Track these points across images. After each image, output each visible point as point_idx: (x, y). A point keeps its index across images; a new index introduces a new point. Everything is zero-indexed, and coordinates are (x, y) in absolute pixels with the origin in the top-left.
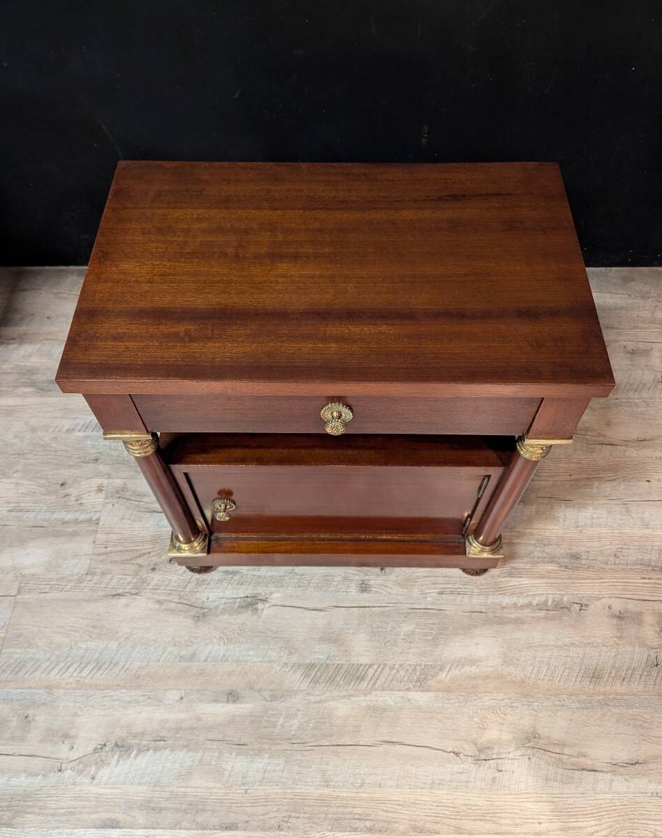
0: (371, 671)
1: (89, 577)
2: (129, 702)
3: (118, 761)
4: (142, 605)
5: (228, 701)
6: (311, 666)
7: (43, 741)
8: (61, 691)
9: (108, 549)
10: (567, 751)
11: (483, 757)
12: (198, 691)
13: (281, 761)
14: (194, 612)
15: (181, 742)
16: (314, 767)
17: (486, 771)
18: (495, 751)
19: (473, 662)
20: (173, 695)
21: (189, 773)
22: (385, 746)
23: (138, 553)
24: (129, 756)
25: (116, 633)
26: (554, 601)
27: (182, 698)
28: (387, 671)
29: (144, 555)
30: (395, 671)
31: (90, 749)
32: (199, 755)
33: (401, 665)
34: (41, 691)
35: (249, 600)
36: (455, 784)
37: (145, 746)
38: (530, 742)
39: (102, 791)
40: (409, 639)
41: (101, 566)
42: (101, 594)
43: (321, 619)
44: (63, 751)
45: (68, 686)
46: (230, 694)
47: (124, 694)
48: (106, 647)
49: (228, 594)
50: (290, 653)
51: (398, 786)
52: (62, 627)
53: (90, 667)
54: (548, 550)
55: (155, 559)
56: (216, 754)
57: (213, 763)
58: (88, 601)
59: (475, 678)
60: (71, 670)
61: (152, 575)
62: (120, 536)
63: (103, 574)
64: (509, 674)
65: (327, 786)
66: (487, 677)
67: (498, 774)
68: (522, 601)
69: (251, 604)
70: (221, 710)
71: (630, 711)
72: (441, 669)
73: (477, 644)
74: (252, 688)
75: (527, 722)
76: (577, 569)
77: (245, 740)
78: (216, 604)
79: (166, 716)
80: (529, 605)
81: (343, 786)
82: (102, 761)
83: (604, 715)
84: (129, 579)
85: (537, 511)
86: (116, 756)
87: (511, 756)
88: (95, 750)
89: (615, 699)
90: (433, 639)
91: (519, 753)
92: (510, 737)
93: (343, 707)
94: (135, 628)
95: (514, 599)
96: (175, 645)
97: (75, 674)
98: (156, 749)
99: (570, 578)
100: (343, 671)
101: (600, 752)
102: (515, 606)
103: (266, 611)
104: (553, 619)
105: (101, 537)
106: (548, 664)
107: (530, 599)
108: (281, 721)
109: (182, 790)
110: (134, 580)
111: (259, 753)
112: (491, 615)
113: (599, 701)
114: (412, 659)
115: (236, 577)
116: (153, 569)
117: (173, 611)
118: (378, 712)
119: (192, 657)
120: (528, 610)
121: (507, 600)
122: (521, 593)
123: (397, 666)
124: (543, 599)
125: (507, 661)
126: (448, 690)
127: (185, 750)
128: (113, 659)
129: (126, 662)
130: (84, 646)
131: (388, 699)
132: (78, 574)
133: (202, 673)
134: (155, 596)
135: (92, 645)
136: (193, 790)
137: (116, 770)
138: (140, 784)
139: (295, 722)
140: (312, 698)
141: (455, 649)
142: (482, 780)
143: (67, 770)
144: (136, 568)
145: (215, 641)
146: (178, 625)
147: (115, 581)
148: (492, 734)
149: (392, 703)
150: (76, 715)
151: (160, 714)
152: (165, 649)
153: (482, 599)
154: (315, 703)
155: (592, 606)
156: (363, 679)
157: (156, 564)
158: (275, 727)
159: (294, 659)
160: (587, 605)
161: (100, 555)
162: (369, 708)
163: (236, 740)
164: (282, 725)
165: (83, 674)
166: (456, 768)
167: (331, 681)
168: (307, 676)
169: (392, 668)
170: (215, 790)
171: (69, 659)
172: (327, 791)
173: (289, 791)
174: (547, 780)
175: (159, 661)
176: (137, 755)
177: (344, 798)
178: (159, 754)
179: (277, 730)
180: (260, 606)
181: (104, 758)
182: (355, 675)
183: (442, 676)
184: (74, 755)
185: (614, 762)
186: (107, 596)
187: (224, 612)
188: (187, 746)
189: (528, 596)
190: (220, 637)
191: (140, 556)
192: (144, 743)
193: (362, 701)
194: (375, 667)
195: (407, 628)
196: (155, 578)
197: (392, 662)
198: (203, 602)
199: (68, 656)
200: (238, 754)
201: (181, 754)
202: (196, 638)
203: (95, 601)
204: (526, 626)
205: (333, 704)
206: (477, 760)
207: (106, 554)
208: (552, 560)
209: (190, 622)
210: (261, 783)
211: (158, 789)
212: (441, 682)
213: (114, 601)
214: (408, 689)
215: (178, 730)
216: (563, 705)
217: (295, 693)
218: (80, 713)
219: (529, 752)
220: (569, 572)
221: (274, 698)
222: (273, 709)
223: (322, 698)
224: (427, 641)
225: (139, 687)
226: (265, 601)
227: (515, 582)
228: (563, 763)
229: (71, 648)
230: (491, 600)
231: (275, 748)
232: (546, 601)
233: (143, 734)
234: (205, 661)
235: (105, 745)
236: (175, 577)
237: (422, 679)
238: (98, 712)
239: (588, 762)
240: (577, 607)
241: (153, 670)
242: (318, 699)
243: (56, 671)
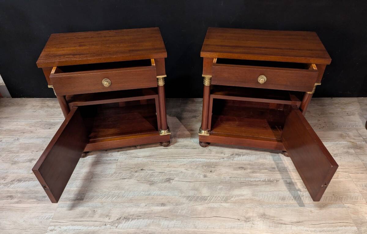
0: (209, 198)
1: (115, 174)
2: (128, 206)
3: (125, 222)
4: (132, 181)
5: (161, 206)
6: (189, 197)
7: (100, 217)
8: (106, 204)
9: (121, 167)
10: (275, 219)
11: (247, 220)
12: (151, 203)
13: (180, 222)
14: (150, 183)
15: (146, 217)
16: (191, 223)
17: (249, 224)
18: (252, 219)
19: (243, 195)
20: (143, 205)
21: (149, 225)
22: (215, 218)
23: (131, 168)
24: (129, 220)
25: (124, 188)
26: (268, 179)
27: (146, 205)
28: (214, 198)
29: (133, 168)
30: (216, 198)
31: (116, 219)
32: (152, 220)
33: (219, 196)
34: (99, 204)
35: (168, 179)
36: (238, 228)
37: (134, 218)
38: (263, 216)
39: (120, 230)
40: (221, 189)
41: (119, 171)
42: (119, 178)
43: (192, 185)
44: (106, 220)
45: (108, 202)
46: (162, 204)
47: (127, 204)
48: (121, 192)
49: (161, 178)
50: (182, 193)
51: (219, 228)
52: (106, 187)
53: (115, 197)
54: (265, 166)
55: (136, 169)
56: (158, 220)
57: (157, 222)
58: (115, 180)
59: (243, 200)
60: (109, 198)
61: (136, 173)
62: (125, 164)
63: (120, 173)
64: (255, 199)
65: (196, 228)
66: (247, 199)
67: (253, 225)
68: (257, 180)
69: (168, 181)
70: (160, 208)
71: (296, 208)
72: (232, 197)
73: (243, 191)
74: (169, 202)
75: (262, 211)
76: (274, 171)
77: (167, 216)
78: (157, 181)
79: (141, 210)
80: (260, 181)
81: (201, 228)
82: (120, 222)
83: (287, 209)
84: (128, 174)
85: (260, 157)
86: (124, 221)
87: (257, 220)
88: (117, 219)
89: (290, 205)
90: (229, 189)
91: (259, 219)
92: (256, 215)
93: (200, 207)
94: (130, 187)
95: (254, 179)
96: (143, 191)
97: (111, 199)
98: (138, 219)
99: (272, 174)
100: (199, 198)
101: (287, 219)
102: (255, 181)
103: (173, 182)
104: (268, 184)
105: (119, 164)
106: (267, 196)
107: (260, 179)
108: (180, 211)
109: (147, 230)
110: (130, 175)
111: (173, 219)
112: (248, 183)
113: (285, 206)
114: (222, 194)
115: (163, 174)
116: (136, 172)
117: (142, 182)
118: (212, 209)
119: (149, 195)
120: (260, 182)
121: (252, 180)
122: (257, 178)
123: (217, 197)
124: (264, 179)
125: (253, 195)
126: (235, 203)
127: (147, 219)
128: (123, 195)
129: (127, 196)
130: (113, 192)
131: (215, 205)
132: (111, 173)
133: (153, 198)
134: (137, 179)
135: (116, 192)
136: (151, 230)
137: (124, 225)
138: (133, 228)
139: (184, 211)
140: (190, 205)
141: (237, 192)
142: (248, 227)
143: (108, 225)
144: (130, 172)
145: (157, 190)
146: (144, 187)
147: (123, 175)
148: (250, 214)
149: (216, 206)
150: (111, 210)
151: (139, 210)
152: (140, 192)
153: (244, 179)
154: (191, 206)
155: (280, 181)
156: (206, 200)
157: (137, 171)
158: (177, 213)
159: (183, 195)
160: (279, 181)
161: (119, 168)
162: (209, 207)
163: (164, 216)
164: (180, 212)
165: (113, 199)
166: (239, 223)
167: (196, 200)
168: (187, 199)
169: (216, 197)
170: (158, 230)
171: (108, 195)
172: (196, 230)
173: (183, 230)
174: (270, 227)
175: (138, 196)
176: (131, 221)
177: (202, 231)
178: (139, 220)
179: (178, 214)
180: (171, 181)
181: (120, 221)
182: (204, 199)
183: (232, 199)
184: (110, 221)
185: (292, 222)
186: (121, 179)
187: (159, 182)
188: (148, 218)
189: (259, 178)
190: (159, 189)
191: (131, 169)
192: (134, 217)
193: (206, 205)
194: (210, 197)
195: (220, 187)
196: (137, 174)
197: (216, 196)
198: (153, 180)
199: (108, 194)
200: (165, 220)
201: (146, 220)
202: (151, 189)
203: (117, 180)
204: (259, 186)
205: (197, 206)
206: (245, 221)
207: (121, 168)
208: (266, 169)
209: (148, 185)
210: (173, 227)
211: (138, 229)
212: (232, 201)
213: (123, 180)
214: (222, 203)
215: (145, 214)
216: (273, 207)
217: (184, 204)
218: (112, 209)
219: (263, 219)
220: (272, 172)
221: (177, 205)
222: (177, 208)
223: (193, 205)
224: (227, 190)
225: (132, 202)
226: (173, 180)
227: (254, 175)
228: (274, 222)
229: (109, 192)
230: (247, 179)
231: (178, 218)
232: (265, 180)
233: (133, 215)
234: (154, 195)
235: (121, 218)
236: (143, 174)
237: (226, 200)
238: (118, 209)
239: (283, 222)
240: (275, 181)
241: (136, 198)
242: (192, 205)
243: (104, 198)
